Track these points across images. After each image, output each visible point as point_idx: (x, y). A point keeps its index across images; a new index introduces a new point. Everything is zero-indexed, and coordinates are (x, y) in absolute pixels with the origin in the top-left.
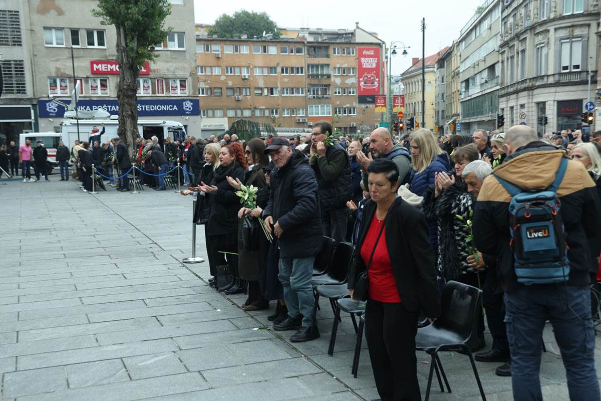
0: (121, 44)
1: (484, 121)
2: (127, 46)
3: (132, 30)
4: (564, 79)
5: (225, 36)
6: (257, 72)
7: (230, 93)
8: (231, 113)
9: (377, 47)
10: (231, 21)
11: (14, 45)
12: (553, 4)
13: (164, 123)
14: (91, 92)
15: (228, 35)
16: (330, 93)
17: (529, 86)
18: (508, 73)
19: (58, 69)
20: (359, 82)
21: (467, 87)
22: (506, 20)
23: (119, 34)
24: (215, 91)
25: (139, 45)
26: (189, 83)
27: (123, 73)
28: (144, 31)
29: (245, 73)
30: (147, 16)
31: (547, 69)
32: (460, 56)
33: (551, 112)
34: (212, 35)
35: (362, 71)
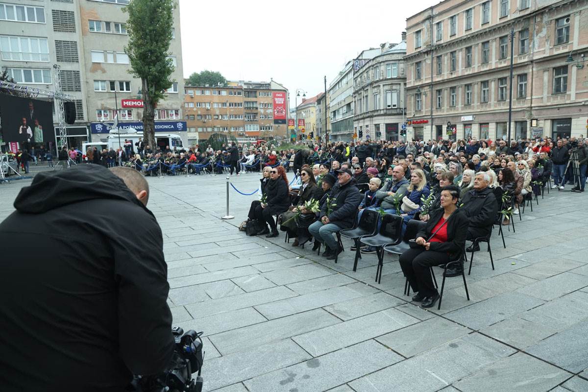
0: (145, 89)
1: (345, 134)
2: (149, 90)
3: (152, 81)
4: (388, 112)
5: (195, 85)
6: (215, 106)
7: (199, 118)
8: (200, 130)
9: (284, 92)
10: (199, 77)
11: (77, 91)
12: (381, 72)
13: (169, 135)
14: (122, 118)
15: (197, 84)
16: (258, 118)
17: (371, 115)
18: (358, 108)
19: (102, 105)
20: (274, 112)
21: (335, 115)
22: (356, 79)
23: (143, 83)
24: (191, 117)
25: (156, 90)
26: (180, 112)
27: (146, 107)
28: (159, 82)
29: (208, 107)
30: (161, 73)
31: (380, 106)
32: (330, 98)
33: (383, 130)
34: (188, 84)
35: (276, 106)
